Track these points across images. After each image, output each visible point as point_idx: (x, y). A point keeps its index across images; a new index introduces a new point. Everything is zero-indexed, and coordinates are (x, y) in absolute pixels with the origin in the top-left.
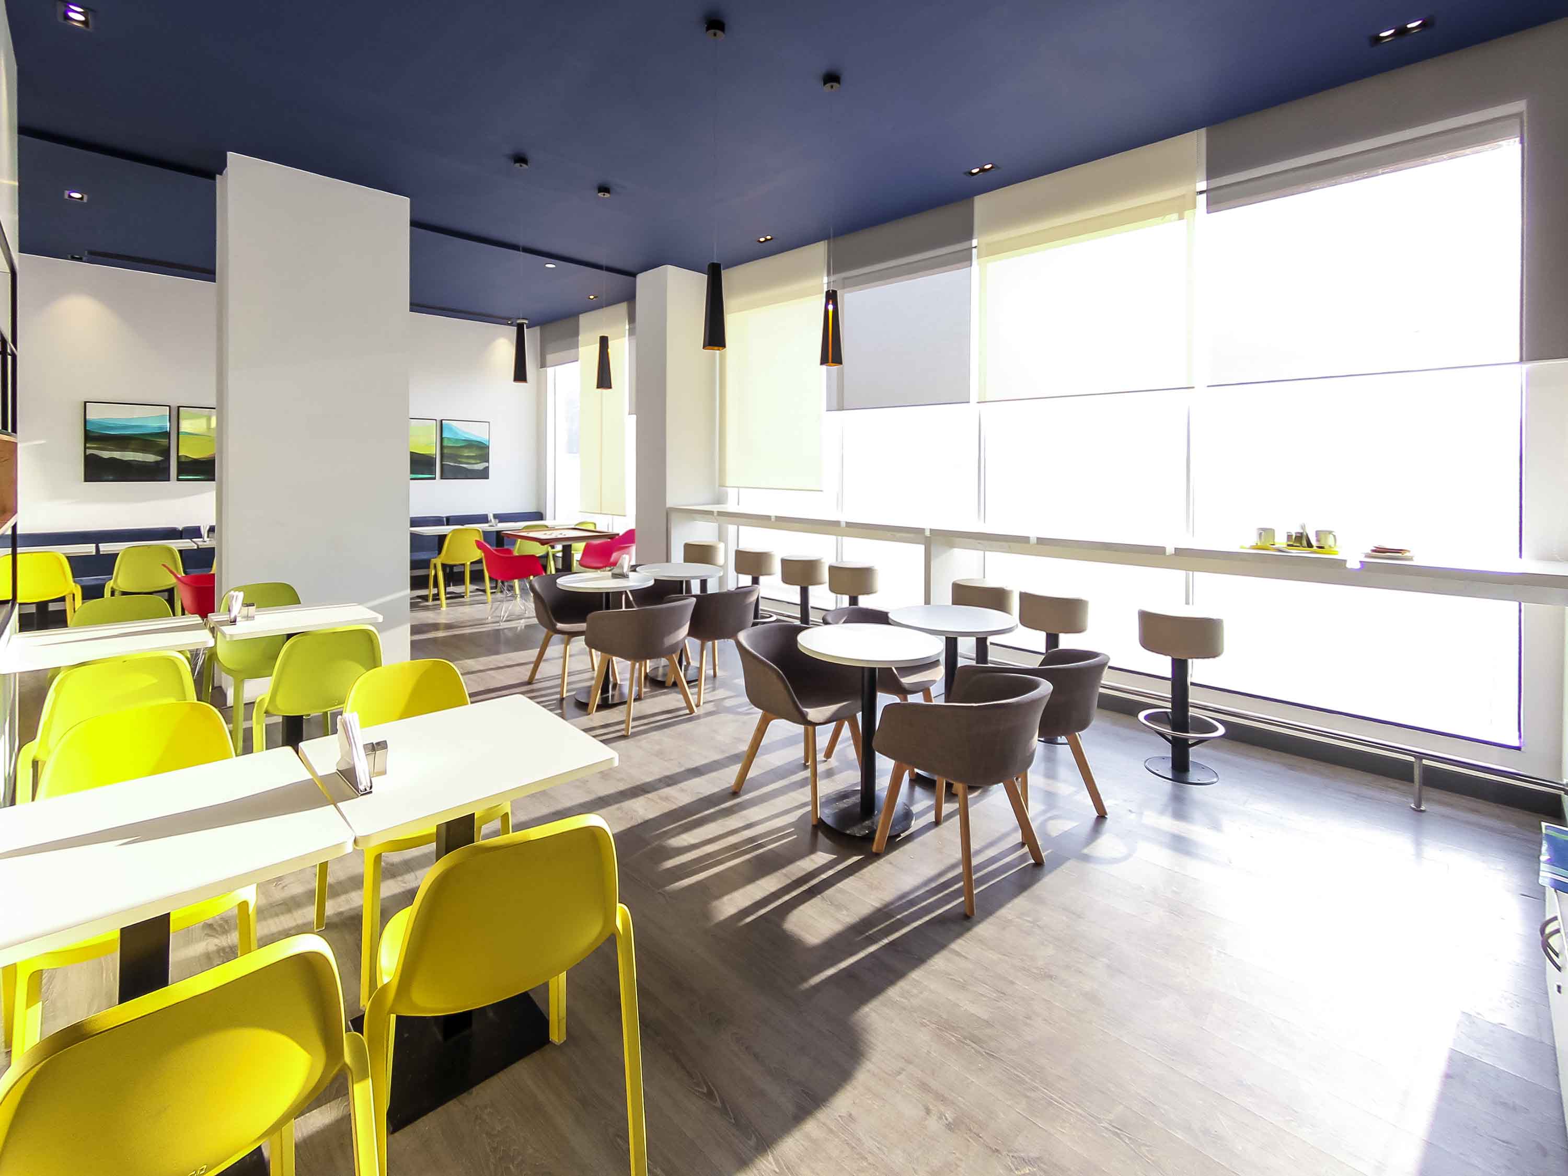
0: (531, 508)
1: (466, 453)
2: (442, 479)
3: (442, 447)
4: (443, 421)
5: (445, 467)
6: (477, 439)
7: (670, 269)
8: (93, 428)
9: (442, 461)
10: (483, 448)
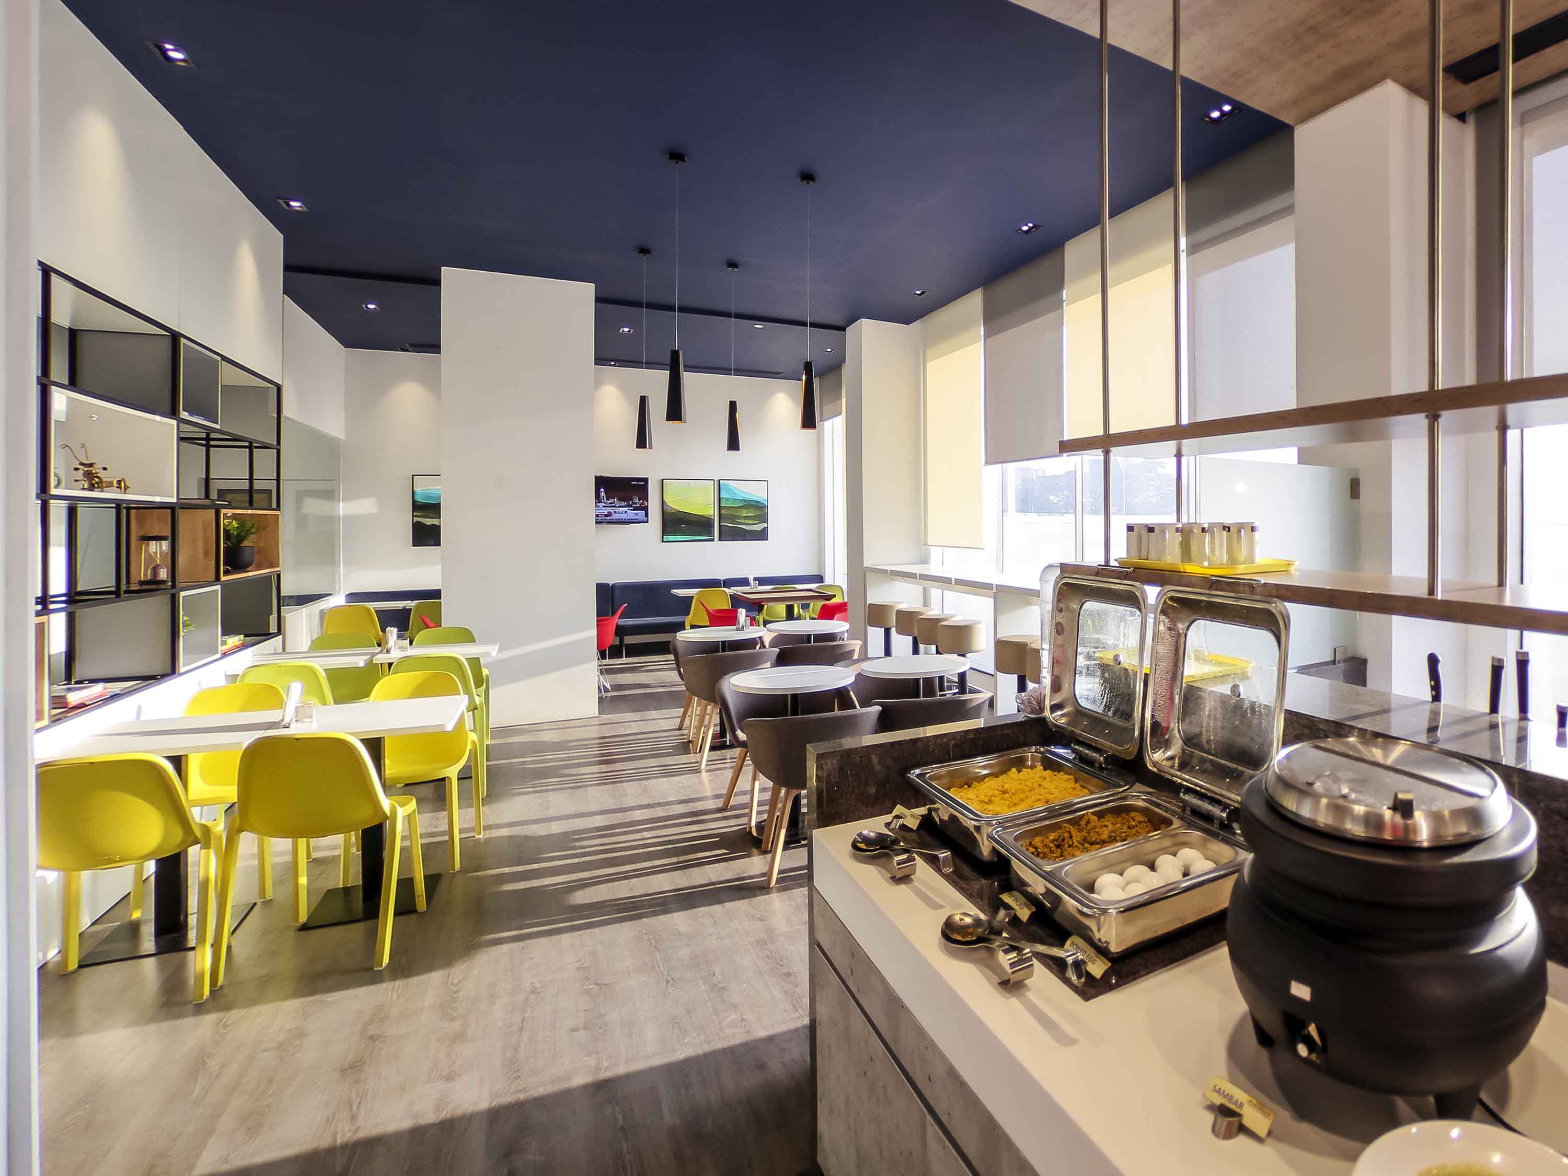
0: (812, 571)
1: (745, 513)
2: (720, 540)
3: (720, 508)
4: (721, 481)
5: (723, 528)
6: (756, 499)
7: (865, 323)
8: (419, 498)
9: (720, 522)
10: (759, 507)
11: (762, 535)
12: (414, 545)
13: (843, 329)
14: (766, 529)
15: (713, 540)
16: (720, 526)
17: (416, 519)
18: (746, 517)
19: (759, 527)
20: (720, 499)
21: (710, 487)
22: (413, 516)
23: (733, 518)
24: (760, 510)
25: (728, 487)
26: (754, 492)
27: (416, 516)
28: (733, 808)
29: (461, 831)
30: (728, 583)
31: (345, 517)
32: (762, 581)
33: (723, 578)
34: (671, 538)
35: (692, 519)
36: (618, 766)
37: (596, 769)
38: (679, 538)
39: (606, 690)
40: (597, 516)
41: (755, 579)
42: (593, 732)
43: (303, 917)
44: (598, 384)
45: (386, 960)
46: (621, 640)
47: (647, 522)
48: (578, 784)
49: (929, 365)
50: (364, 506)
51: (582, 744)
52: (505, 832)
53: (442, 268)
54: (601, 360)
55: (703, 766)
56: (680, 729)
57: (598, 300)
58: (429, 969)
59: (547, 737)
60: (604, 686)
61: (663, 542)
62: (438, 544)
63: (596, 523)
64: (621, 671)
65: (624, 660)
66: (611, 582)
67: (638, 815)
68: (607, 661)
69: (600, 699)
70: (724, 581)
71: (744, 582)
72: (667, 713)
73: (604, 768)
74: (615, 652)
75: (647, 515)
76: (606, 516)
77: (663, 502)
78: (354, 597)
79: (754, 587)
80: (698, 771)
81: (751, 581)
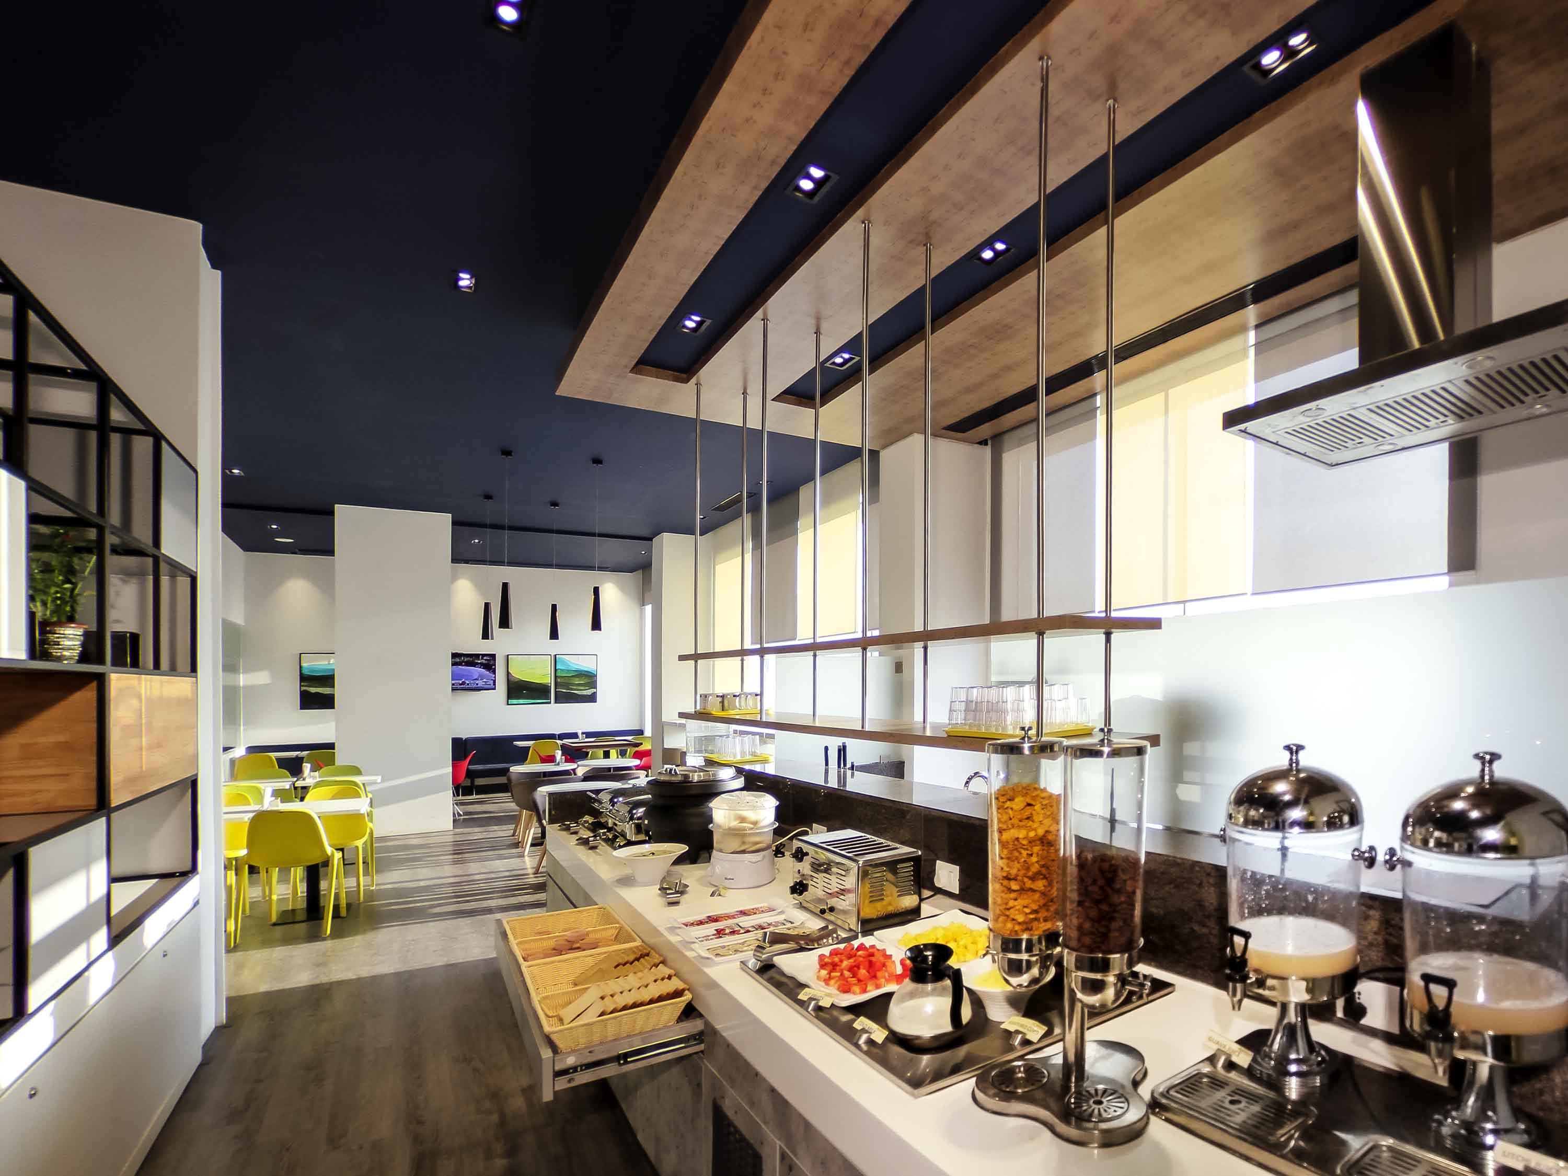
0: (634, 726)
1: (577, 681)
2: (556, 703)
3: (556, 677)
4: (557, 656)
5: (559, 693)
6: (586, 669)
7: (666, 536)
8: (305, 672)
9: (556, 688)
10: (591, 676)
11: (592, 698)
12: (301, 708)
13: (651, 539)
14: (594, 694)
15: (550, 703)
16: (556, 692)
17: (303, 688)
18: (579, 685)
19: (589, 692)
20: (556, 670)
21: (548, 661)
22: (301, 686)
23: (567, 685)
24: (590, 679)
25: (563, 662)
26: (585, 664)
27: (303, 686)
28: (541, 873)
29: (364, 886)
30: (562, 736)
31: (244, 687)
32: (588, 735)
33: (558, 733)
34: (515, 701)
35: (533, 686)
36: (466, 855)
37: (451, 857)
38: (521, 701)
39: (459, 815)
40: (453, 684)
41: (583, 733)
42: (450, 838)
43: (274, 919)
44: (454, 578)
45: (328, 932)
46: (473, 782)
47: (495, 689)
48: (439, 864)
49: (717, 567)
50: (261, 678)
51: (442, 845)
52: (390, 886)
53: (336, 505)
54: (457, 558)
55: (526, 853)
56: (513, 836)
57: (454, 523)
58: (356, 934)
59: (414, 842)
60: (458, 813)
61: (508, 704)
62: (333, 707)
63: (453, 690)
64: (472, 803)
65: (474, 796)
66: (464, 737)
67: (477, 877)
68: (460, 797)
69: (454, 821)
70: (559, 735)
71: (575, 735)
72: (504, 827)
73: (456, 856)
74: (467, 791)
75: (494, 684)
76: (461, 684)
77: (508, 673)
78: (252, 750)
79: (582, 738)
80: (523, 856)
81: (580, 735)
